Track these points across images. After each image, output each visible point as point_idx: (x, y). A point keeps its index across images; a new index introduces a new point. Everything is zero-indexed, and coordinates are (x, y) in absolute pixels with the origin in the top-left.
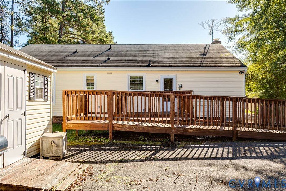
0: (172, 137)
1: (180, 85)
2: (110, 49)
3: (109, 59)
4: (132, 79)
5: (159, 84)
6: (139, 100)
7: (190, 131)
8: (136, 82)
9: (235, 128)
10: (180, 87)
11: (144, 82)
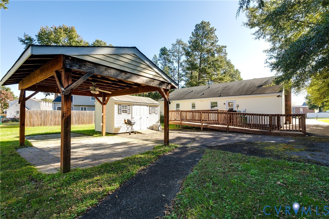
0: (202, 129)
1: (237, 106)
5: (225, 105)
7: (209, 127)
8: (214, 105)
9: (228, 127)
10: (238, 107)
11: (218, 105)
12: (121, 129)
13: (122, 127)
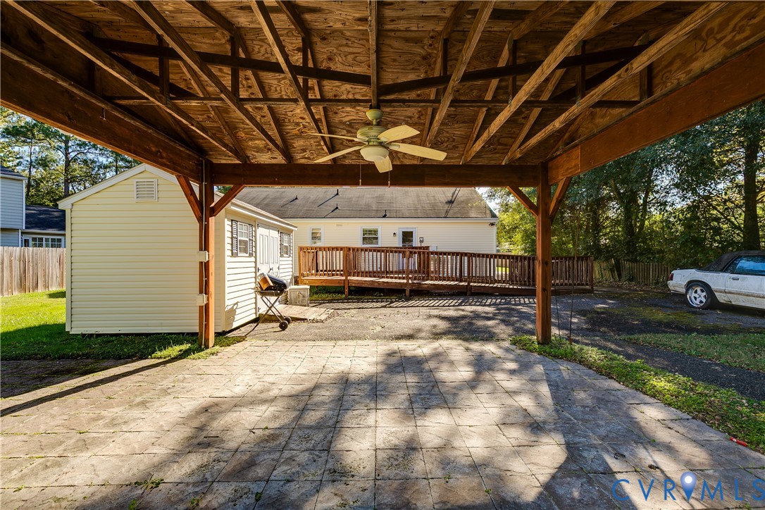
0: (408, 292)
1: (422, 239)
2: (337, 194)
3: (337, 208)
4: (365, 232)
5: (397, 237)
6: (379, 256)
7: (426, 286)
8: (370, 236)
9: (469, 284)
10: (421, 242)
11: (379, 235)
12: (238, 311)
13: (240, 305)
